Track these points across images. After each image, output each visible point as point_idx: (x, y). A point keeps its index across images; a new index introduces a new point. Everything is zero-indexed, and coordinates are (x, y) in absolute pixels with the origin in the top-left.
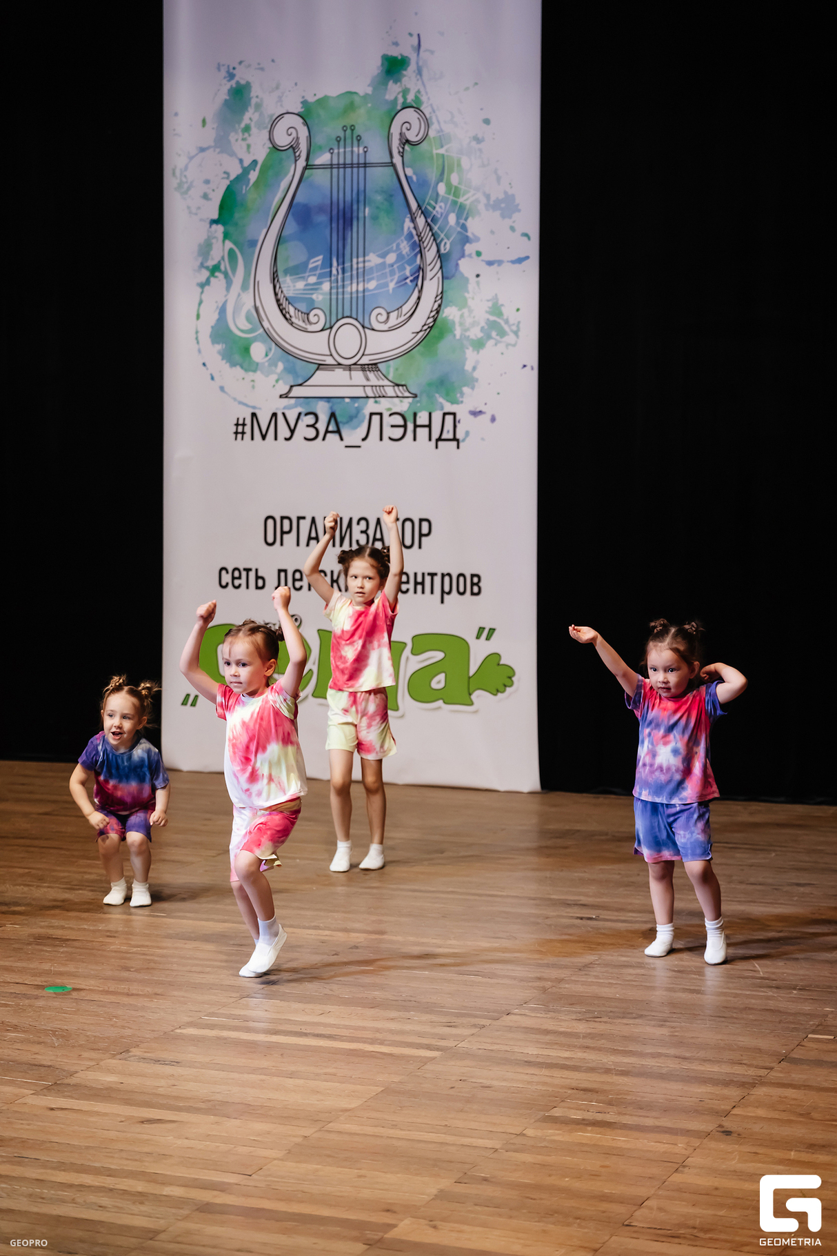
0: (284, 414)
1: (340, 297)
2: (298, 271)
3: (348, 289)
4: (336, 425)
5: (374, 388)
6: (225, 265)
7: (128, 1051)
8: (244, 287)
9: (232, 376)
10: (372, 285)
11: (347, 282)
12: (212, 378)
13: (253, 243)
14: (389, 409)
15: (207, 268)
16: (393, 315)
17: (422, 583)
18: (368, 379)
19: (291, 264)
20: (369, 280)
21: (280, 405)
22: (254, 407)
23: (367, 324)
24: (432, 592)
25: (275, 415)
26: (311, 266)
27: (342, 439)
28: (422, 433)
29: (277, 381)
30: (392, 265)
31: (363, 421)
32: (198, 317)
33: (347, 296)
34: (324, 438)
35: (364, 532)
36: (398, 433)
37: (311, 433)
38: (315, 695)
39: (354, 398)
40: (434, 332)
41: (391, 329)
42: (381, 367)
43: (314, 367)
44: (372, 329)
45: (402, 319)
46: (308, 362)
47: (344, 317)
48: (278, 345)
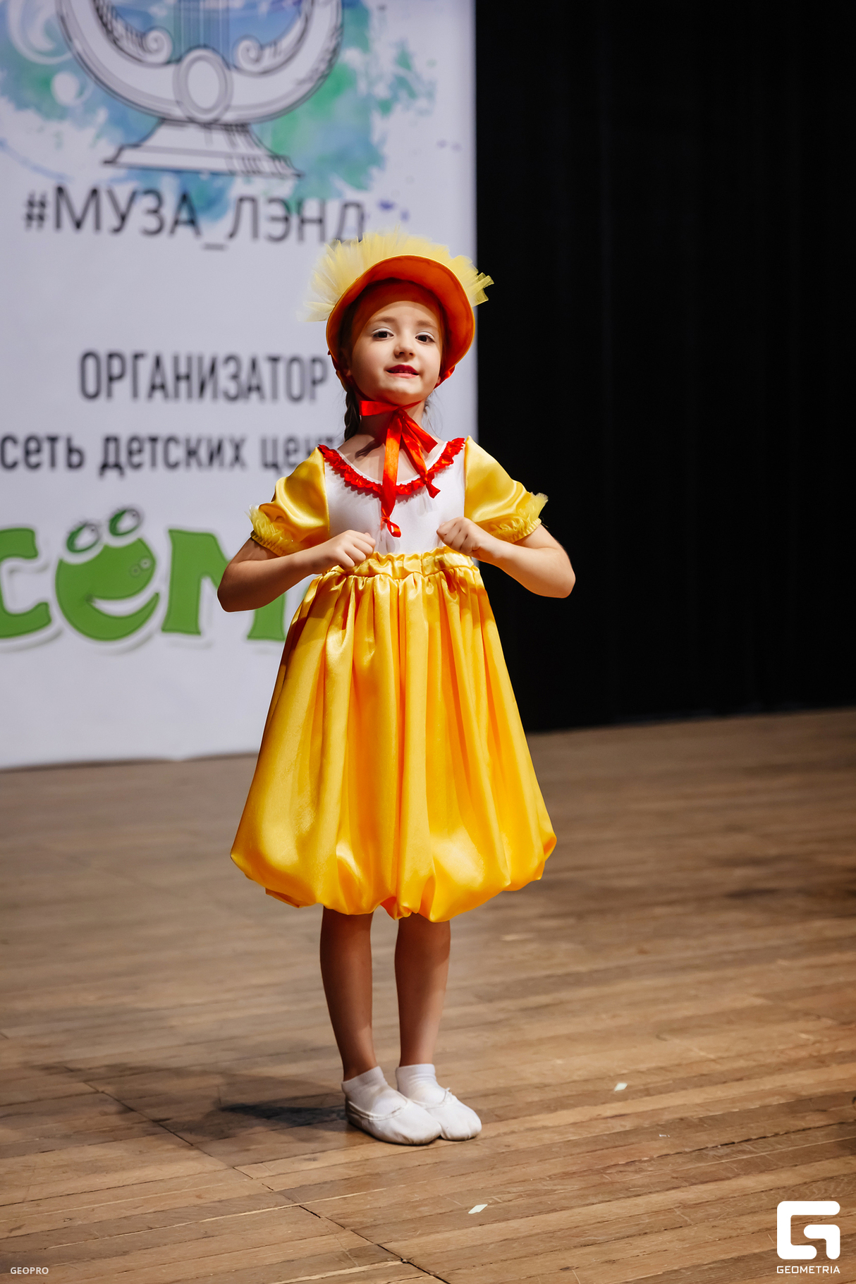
0: (110, 193)
1: (192, 15)
3: (202, 5)
4: (190, 211)
5: (246, 161)
9: (19, 123)
10: (237, 3)
14: (264, 193)
16: (267, 52)
18: (235, 146)
21: (102, 176)
22: (59, 177)
23: (231, 61)
27: (197, 233)
28: (312, 230)
29: (98, 137)
31: (228, 210)
33: (201, 15)
34: (172, 231)
35: (235, 377)
36: (278, 229)
37: (152, 223)
38: (167, 628)
39: (215, 174)
40: (329, 83)
41: (266, 72)
42: (255, 128)
43: (154, 121)
44: (237, 68)
45: (280, 59)
46: (146, 111)
47: (198, 47)
48: (98, 80)
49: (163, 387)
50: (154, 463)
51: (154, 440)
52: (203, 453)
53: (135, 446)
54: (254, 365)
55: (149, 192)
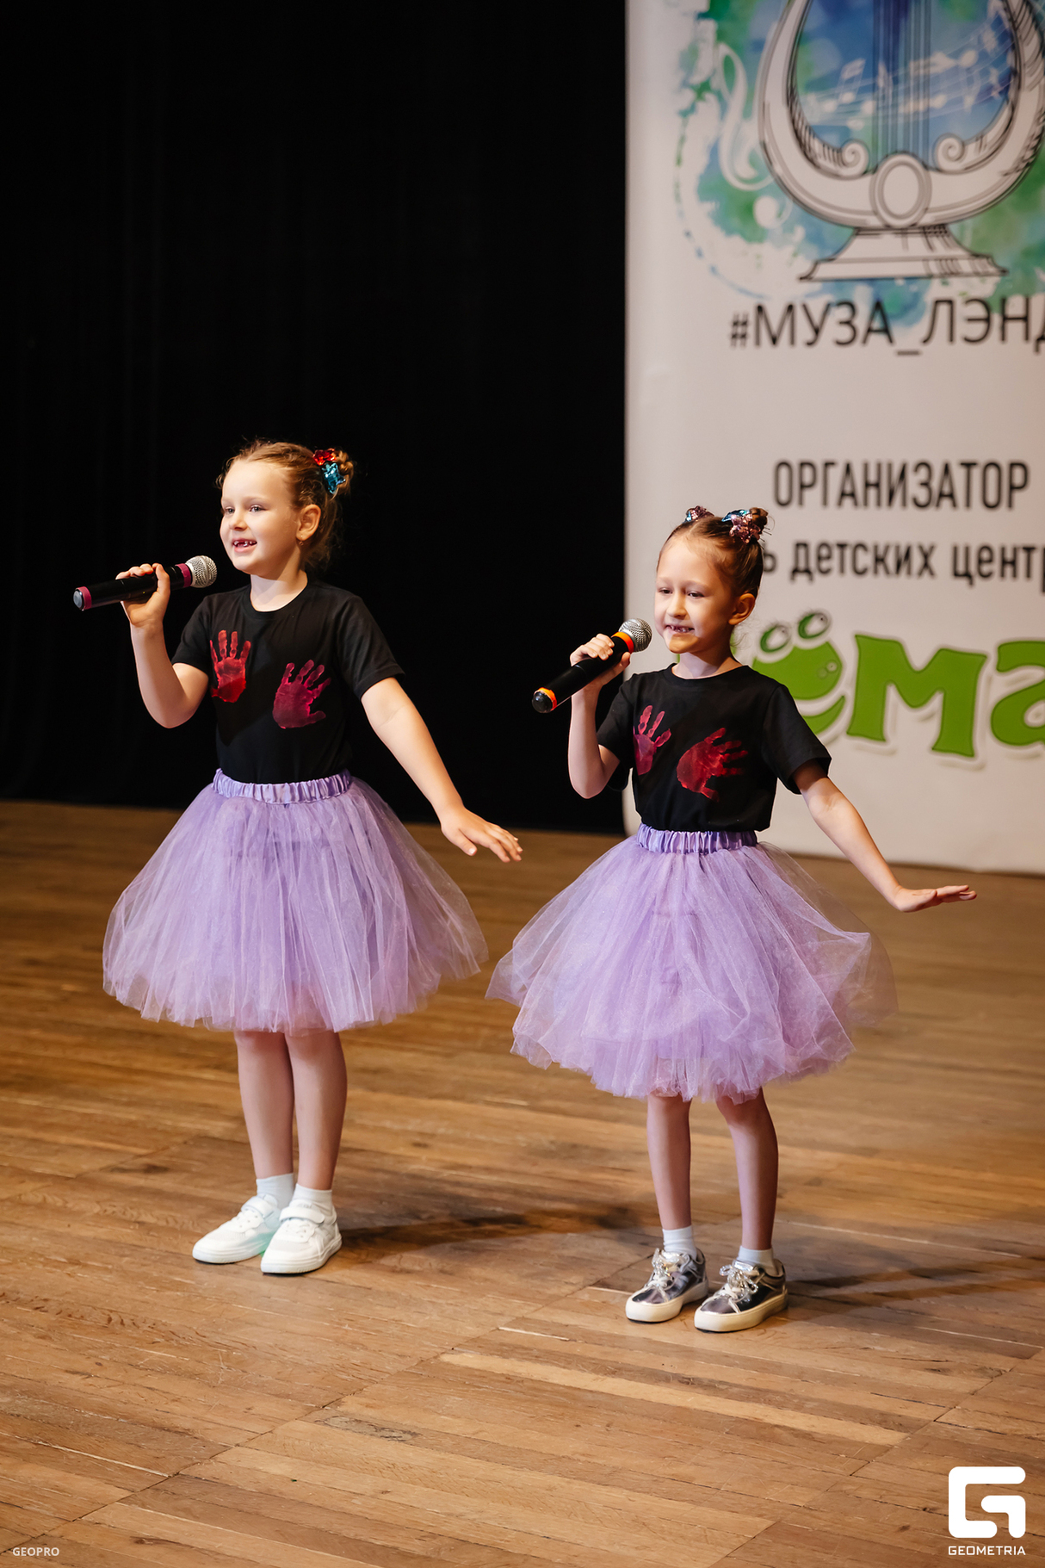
0: (805, 308)
1: (890, 122)
2: (826, 84)
3: (901, 110)
4: (883, 319)
5: (944, 263)
6: (718, 82)
7: (337, 1402)
8: (746, 113)
9: (729, 249)
10: (938, 101)
11: (901, 99)
12: (699, 254)
13: (759, 45)
14: (963, 294)
15: (692, 87)
16: (972, 148)
17: (1013, 563)
18: (931, 247)
19: (817, 73)
20: (936, 93)
21: (797, 292)
22: (760, 296)
23: (930, 163)
24: (1028, 575)
25: (790, 308)
26: (846, 75)
27: (891, 340)
28: (1015, 329)
29: (795, 255)
30: (969, 70)
31: (921, 314)
32: (679, 161)
33: (901, 121)
34: (865, 341)
35: (926, 484)
36: (977, 329)
37: (845, 333)
38: (851, 732)
39: (910, 279)
40: (1035, 171)
41: (968, 169)
42: (953, 228)
43: (850, 231)
44: (939, 170)
45: (985, 152)
46: (840, 224)
47: (896, 152)
48: (796, 200)
49: (853, 495)
50: (842, 570)
51: (842, 546)
52: (891, 561)
53: (824, 552)
54: (947, 470)
55: (841, 304)
